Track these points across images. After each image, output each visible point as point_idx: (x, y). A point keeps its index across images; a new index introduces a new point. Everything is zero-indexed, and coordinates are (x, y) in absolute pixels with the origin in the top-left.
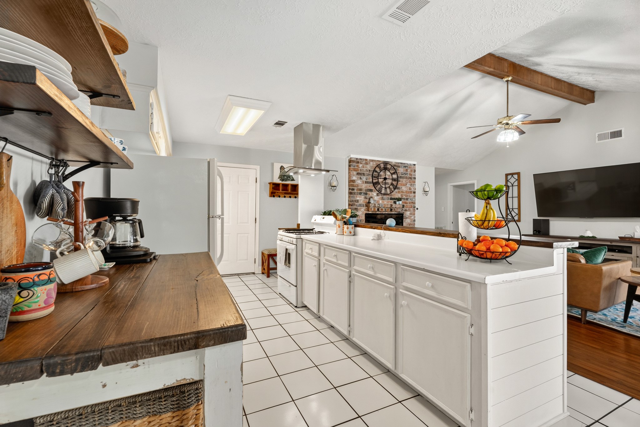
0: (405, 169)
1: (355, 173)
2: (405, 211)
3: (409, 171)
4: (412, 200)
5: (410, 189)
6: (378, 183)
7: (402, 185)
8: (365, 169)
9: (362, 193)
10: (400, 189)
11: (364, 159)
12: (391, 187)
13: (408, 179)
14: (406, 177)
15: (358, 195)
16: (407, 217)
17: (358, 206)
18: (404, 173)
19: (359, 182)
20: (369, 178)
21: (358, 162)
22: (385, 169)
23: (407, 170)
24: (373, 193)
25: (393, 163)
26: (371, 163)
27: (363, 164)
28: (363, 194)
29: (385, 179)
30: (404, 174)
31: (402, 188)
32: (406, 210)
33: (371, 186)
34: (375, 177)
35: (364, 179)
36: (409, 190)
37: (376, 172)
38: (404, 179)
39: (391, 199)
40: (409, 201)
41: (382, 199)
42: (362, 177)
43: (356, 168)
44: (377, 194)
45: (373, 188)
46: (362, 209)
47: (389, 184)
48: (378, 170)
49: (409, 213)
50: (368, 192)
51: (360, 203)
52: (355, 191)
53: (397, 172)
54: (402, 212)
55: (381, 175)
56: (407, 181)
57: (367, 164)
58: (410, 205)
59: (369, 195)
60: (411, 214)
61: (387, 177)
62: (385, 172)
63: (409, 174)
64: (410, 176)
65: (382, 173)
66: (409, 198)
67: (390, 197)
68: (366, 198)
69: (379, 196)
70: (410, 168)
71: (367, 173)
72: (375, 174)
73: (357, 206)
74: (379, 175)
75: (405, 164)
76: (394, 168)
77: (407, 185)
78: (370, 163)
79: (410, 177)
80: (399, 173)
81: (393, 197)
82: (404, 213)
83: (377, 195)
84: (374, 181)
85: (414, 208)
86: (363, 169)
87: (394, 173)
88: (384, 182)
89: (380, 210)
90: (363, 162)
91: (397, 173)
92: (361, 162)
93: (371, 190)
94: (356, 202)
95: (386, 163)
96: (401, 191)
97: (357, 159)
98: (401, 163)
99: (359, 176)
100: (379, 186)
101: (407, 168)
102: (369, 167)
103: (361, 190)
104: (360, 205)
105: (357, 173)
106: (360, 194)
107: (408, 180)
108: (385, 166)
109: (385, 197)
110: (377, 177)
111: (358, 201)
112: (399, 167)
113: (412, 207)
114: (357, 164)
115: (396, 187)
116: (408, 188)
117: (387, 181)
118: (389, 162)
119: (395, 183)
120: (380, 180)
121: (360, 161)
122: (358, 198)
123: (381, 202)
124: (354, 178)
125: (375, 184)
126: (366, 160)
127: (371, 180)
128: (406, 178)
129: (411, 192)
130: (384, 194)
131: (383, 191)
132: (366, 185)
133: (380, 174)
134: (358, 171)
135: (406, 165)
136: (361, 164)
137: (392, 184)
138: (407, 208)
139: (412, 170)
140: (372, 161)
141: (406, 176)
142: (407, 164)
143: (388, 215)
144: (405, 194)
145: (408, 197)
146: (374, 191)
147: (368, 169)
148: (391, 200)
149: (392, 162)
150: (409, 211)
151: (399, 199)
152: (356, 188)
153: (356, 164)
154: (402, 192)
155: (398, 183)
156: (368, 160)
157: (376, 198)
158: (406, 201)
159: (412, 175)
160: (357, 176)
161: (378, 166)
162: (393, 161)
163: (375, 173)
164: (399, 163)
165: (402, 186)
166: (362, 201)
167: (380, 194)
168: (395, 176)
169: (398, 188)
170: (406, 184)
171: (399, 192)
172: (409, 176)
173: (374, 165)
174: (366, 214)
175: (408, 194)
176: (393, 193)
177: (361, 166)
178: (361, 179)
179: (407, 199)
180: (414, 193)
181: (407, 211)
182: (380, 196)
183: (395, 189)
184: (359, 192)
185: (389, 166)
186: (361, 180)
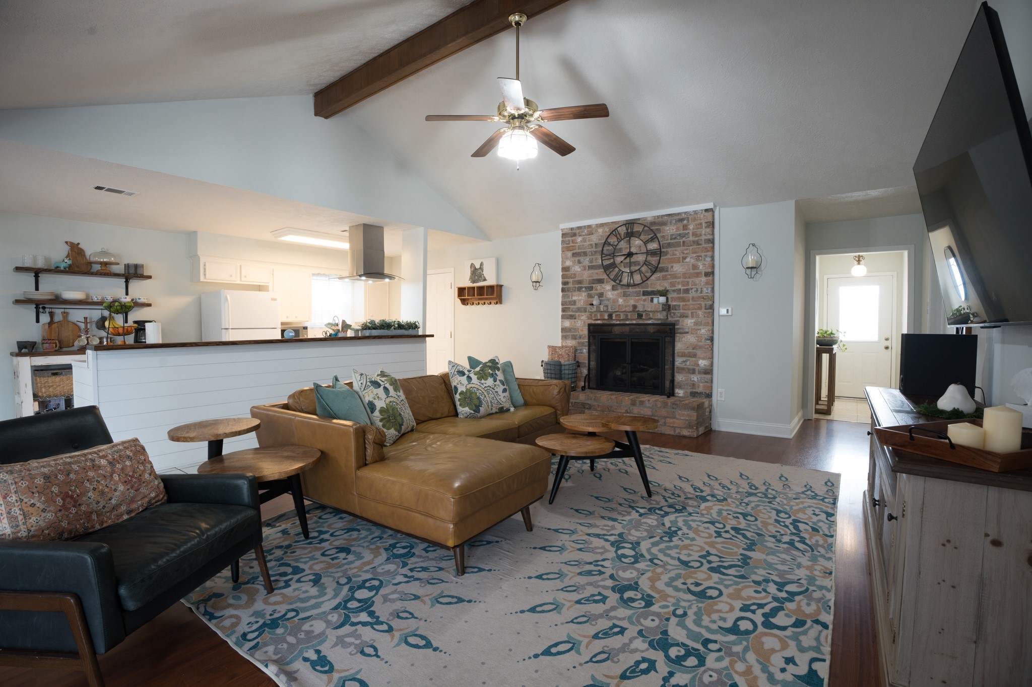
0: (680, 225)
1: (569, 254)
2: (680, 317)
3: (691, 227)
4: (701, 292)
5: (695, 267)
6: (613, 265)
7: (673, 262)
8: (588, 243)
9: (581, 288)
10: (667, 271)
11: (584, 226)
12: (644, 269)
13: (691, 246)
14: (684, 242)
15: (575, 291)
16: (687, 330)
17: (576, 312)
18: (680, 235)
19: (577, 268)
20: (596, 259)
21: (575, 235)
22: (630, 235)
23: (685, 227)
24: (603, 285)
25: (649, 219)
26: (600, 230)
27: (583, 235)
28: (584, 289)
29: (630, 255)
30: (678, 237)
31: (672, 267)
32: (684, 316)
33: (600, 274)
34: (607, 255)
35: (586, 261)
36: (692, 271)
37: (609, 244)
38: (677, 248)
39: (645, 293)
40: (692, 294)
41: (625, 295)
42: (582, 259)
43: (571, 244)
44: (613, 286)
45: (605, 277)
46: (582, 316)
47: (639, 264)
48: (613, 240)
49: (693, 321)
50: (594, 285)
51: (579, 306)
52: (570, 285)
53: (658, 235)
54: (671, 319)
55: (621, 249)
56: (685, 252)
57: (592, 234)
58: (694, 303)
59: (596, 290)
60: (696, 324)
61: (633, 250)
62: (629, 241)
63: (691, 233)
64: (697, 239)
65: (623, 244)
66: (692, 289)
67: (642, 290)
68: (590, 296)
69: (617, 290)
70: (694, 220)
71: (592, 250)
72: (608, 250)
73: (572, 311)
74: (615, 249)
75: (679, 214)
76: (652, 230)
77: (688, 260)
78: (597, 231)
79: (694, 242)
80: (663, 237)
81: (650, 289)
82: (678, 321)
83: (614, 288)
84: (606, 263)
85: (706, 309)
86: (583, 245)
87: (652, 240)
88: (628, 260)
89: (614, 318)
90: (583, 232)
91: (657, 237)
92: (579, 233)
93: (601, 281)
94: (572, 305)
95: (630, 224)
96: (670, 275)
97: (572, 229)
98: (669, 215)
99: (577, 259)
100: (617, 270)
101: (685, 222)
102: (595, 239)
103: (580, 282)
104: (579, 310)
105: (574, 255)
106: (580, 289)
107: (691, 248)
108: (631, 229)
109: (631, 290)
110: (613, 255)
111: (574, 302)
112: (664, 224)
113: (700, 308)
114: (573, 238)
115: (655, 270)
116: (691, 265)
117: (634, 259)
118: (639, 219)
119: (653, 260)
120: (619, 259)
121: (577, 232)
122: (575, 298)
123: (621, 301)
124: (568, 263)
125: (607, 268)
126: (589, 226)
127: (600, 261)
128: (684, 246)
129: (698, 275)
130: (629, 285)
131: (625, 281)
132: (590, 272)
133: (618, 247)
134: (575, 249)
135: (683, 215)
136: (580, 236)
137: (646, 263)
138: (685, 310)
139: (701, 224)
140: (602, 225)
141: (684, 239)
142: (685, 213)
143: (638, 327)
144: (682, 279)
145: (690, 287)
146: (607, 282)
147: (593, 243)
148: (644, 295)
149: (645, 219)
150: (692, 317)
151: (664, 293)
152: (571, 280)
153: (570, 239)
154: (674, 276)
155: (662, 258)
156: (593, 226)
157: (610, 295)
158: (685, 295)
159: (701, 235)
160: (573, 259)
161: (614, 232)
162: (648, 215)
163: (608, 248)
164: (663, 216)
165: (672, 265)
166: (582, 301)
167: (619, 287)
168: (653, 246)
169: (662, 270)
170: (684, 258)
171: (665, 278)
172: (691, 238)
173: (607, 230)
174: (590, 325)
175: (690, 280)
176: (649, 282)
177: (579, 239)
178: (579, 262)
179: (687, 291)
180: (711, 274)
181: (687, 317)
182: (620, 291)
183: (653, 273)
184: (577, 286)
185: (637, 228)
186: (581, 265)
